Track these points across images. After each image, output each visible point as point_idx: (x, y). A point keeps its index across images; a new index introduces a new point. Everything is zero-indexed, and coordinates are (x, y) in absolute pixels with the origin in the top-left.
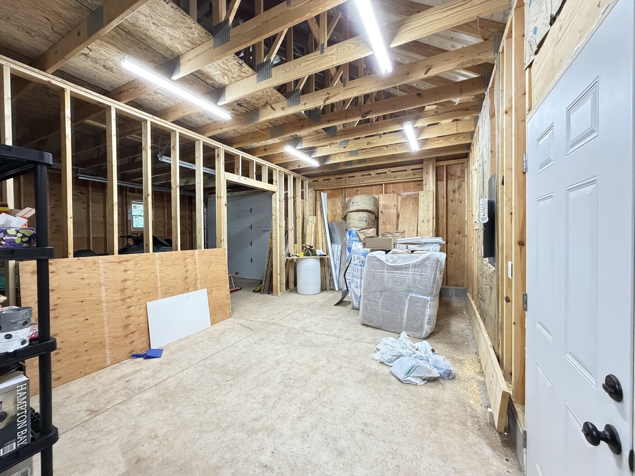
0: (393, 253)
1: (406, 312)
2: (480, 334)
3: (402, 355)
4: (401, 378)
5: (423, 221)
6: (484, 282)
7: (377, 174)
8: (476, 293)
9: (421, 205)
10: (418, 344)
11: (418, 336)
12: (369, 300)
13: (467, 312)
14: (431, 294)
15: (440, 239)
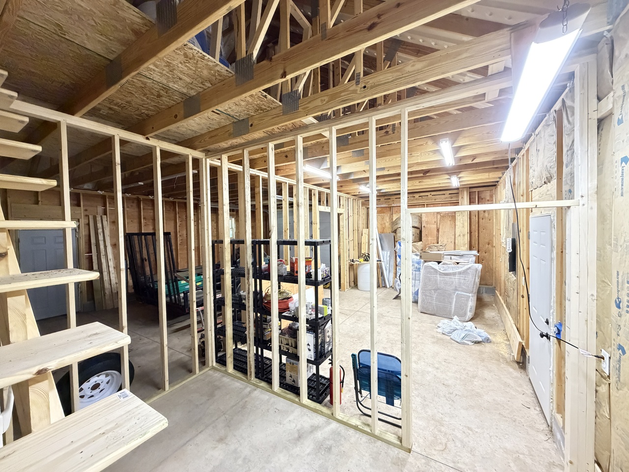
0: (444, 264)
1: (454, 304)
2: (506, 318)
3: (457, 329)
4: (458, 341)
5: (460, 235)
6: (509, 285)
7: (420, 196)
8: (503, 291)
9: (458, 223)
10: (465, 324)
11: (463, 320)
12: (426, 296)
13: (496, 305)
14: (473, 292)
15: (475, 252)
